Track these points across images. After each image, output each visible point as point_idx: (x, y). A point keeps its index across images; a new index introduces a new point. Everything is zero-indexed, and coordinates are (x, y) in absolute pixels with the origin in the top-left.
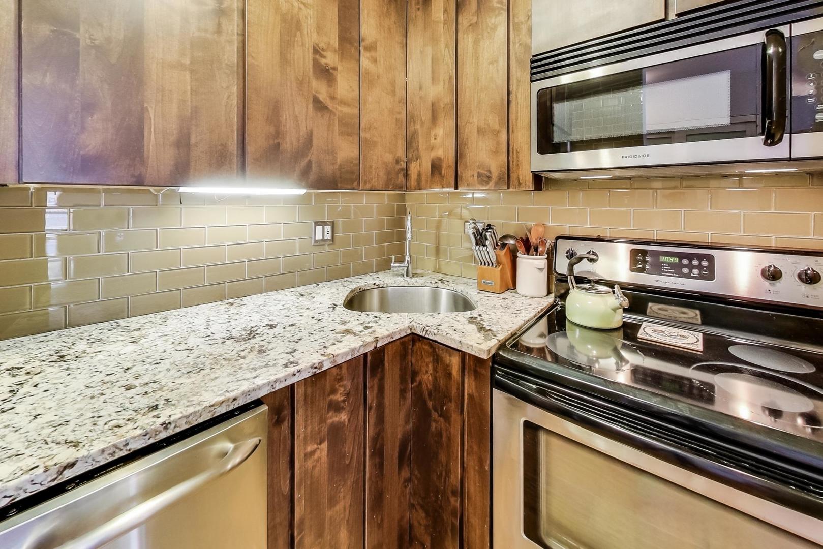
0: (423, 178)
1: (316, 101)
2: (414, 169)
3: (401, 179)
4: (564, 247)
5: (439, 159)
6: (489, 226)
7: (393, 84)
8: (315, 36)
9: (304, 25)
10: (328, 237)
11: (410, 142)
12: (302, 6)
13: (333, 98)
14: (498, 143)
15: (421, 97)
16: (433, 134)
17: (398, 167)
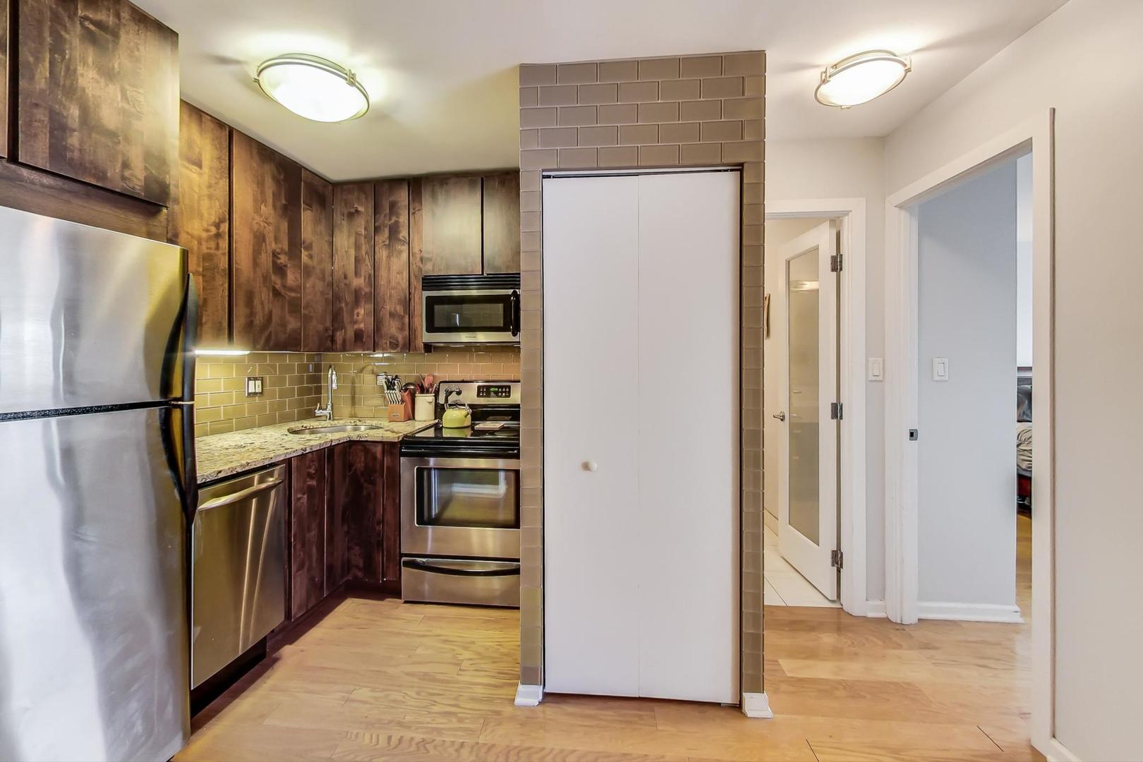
0: (348, 343)
1: (274, 290)
2: (339, 336)
3: (329, 343)
4: (443, 388)
5: (361, 331)
6: (396, 376)
7: (323, 272)
8: (274, 245)
9: (267, 239)
10: (259, 390)
11: (336, 317)
12: (266, 225)
13: (284, 286)
14: (403, 324)
15: (345, 284)
16: (356, 312)
17: (327, 334)
